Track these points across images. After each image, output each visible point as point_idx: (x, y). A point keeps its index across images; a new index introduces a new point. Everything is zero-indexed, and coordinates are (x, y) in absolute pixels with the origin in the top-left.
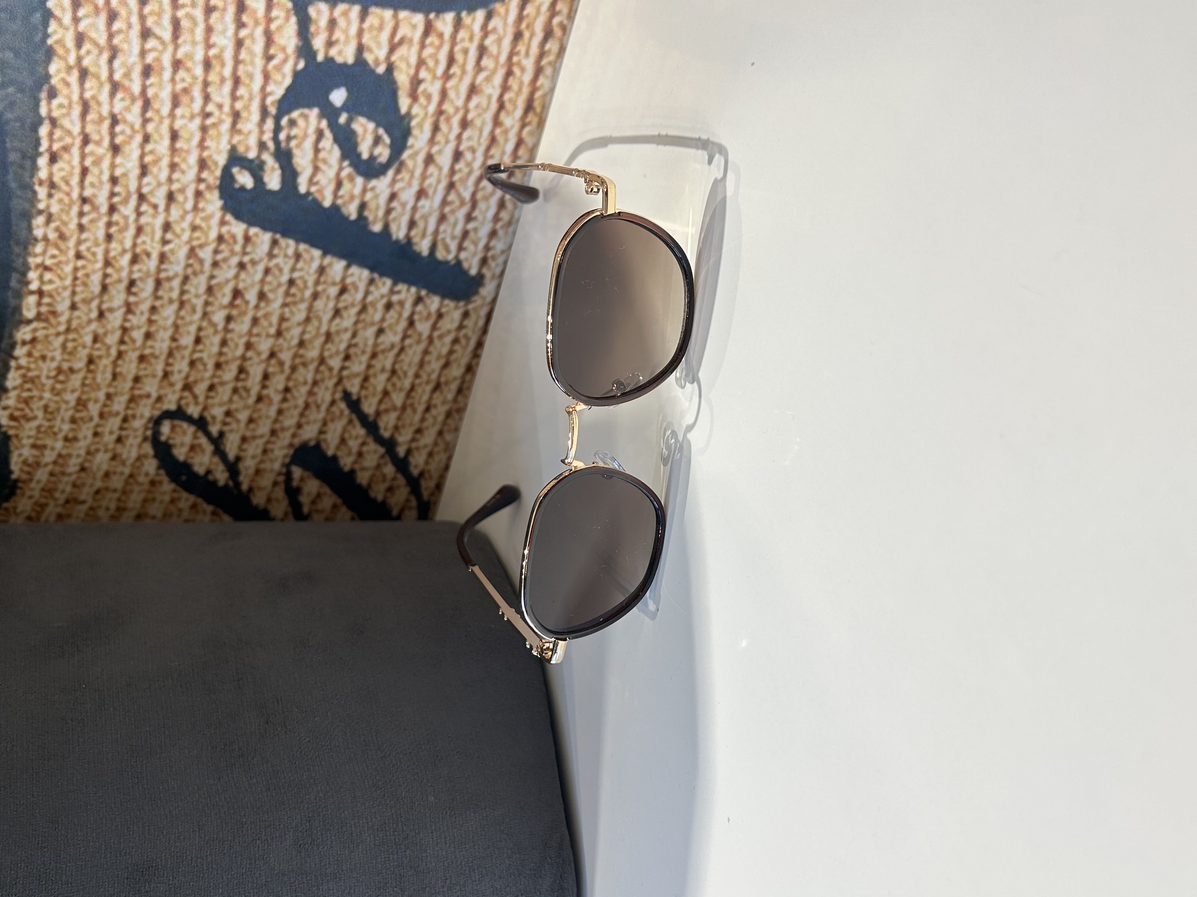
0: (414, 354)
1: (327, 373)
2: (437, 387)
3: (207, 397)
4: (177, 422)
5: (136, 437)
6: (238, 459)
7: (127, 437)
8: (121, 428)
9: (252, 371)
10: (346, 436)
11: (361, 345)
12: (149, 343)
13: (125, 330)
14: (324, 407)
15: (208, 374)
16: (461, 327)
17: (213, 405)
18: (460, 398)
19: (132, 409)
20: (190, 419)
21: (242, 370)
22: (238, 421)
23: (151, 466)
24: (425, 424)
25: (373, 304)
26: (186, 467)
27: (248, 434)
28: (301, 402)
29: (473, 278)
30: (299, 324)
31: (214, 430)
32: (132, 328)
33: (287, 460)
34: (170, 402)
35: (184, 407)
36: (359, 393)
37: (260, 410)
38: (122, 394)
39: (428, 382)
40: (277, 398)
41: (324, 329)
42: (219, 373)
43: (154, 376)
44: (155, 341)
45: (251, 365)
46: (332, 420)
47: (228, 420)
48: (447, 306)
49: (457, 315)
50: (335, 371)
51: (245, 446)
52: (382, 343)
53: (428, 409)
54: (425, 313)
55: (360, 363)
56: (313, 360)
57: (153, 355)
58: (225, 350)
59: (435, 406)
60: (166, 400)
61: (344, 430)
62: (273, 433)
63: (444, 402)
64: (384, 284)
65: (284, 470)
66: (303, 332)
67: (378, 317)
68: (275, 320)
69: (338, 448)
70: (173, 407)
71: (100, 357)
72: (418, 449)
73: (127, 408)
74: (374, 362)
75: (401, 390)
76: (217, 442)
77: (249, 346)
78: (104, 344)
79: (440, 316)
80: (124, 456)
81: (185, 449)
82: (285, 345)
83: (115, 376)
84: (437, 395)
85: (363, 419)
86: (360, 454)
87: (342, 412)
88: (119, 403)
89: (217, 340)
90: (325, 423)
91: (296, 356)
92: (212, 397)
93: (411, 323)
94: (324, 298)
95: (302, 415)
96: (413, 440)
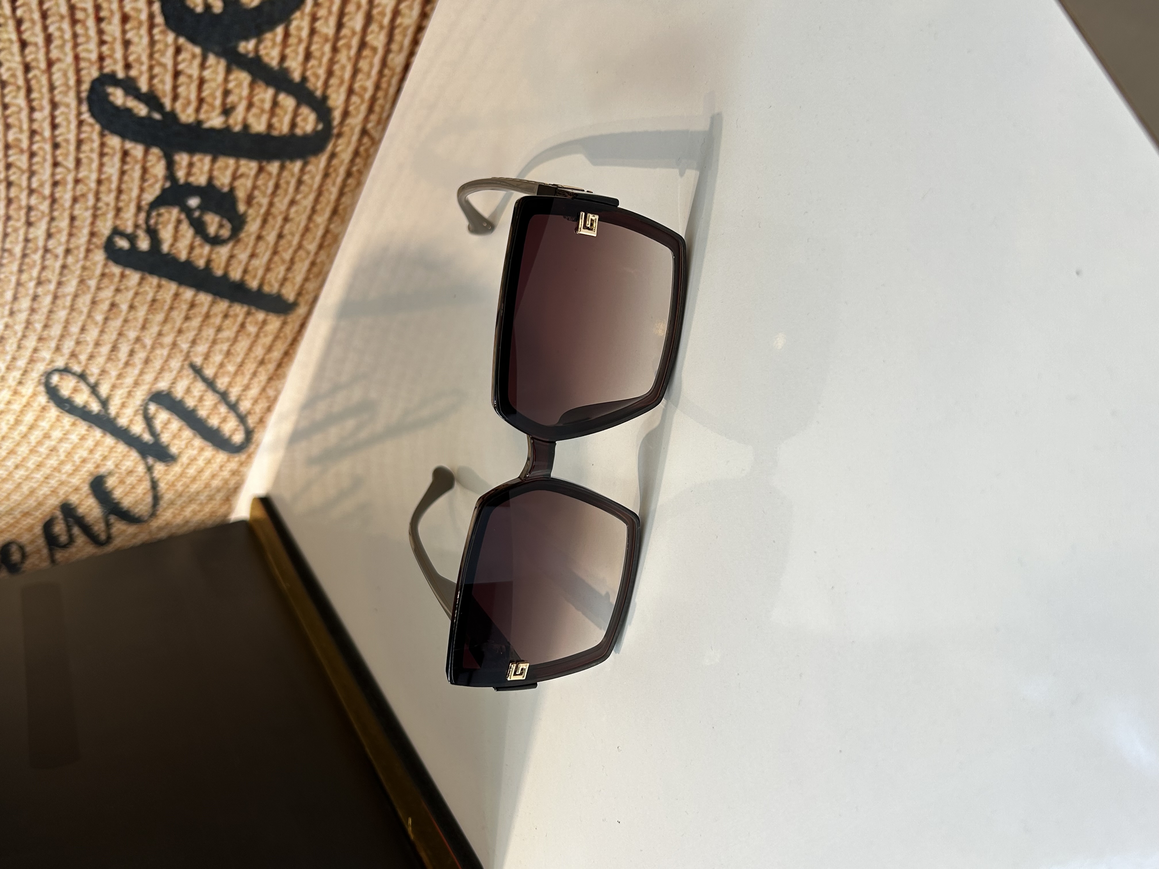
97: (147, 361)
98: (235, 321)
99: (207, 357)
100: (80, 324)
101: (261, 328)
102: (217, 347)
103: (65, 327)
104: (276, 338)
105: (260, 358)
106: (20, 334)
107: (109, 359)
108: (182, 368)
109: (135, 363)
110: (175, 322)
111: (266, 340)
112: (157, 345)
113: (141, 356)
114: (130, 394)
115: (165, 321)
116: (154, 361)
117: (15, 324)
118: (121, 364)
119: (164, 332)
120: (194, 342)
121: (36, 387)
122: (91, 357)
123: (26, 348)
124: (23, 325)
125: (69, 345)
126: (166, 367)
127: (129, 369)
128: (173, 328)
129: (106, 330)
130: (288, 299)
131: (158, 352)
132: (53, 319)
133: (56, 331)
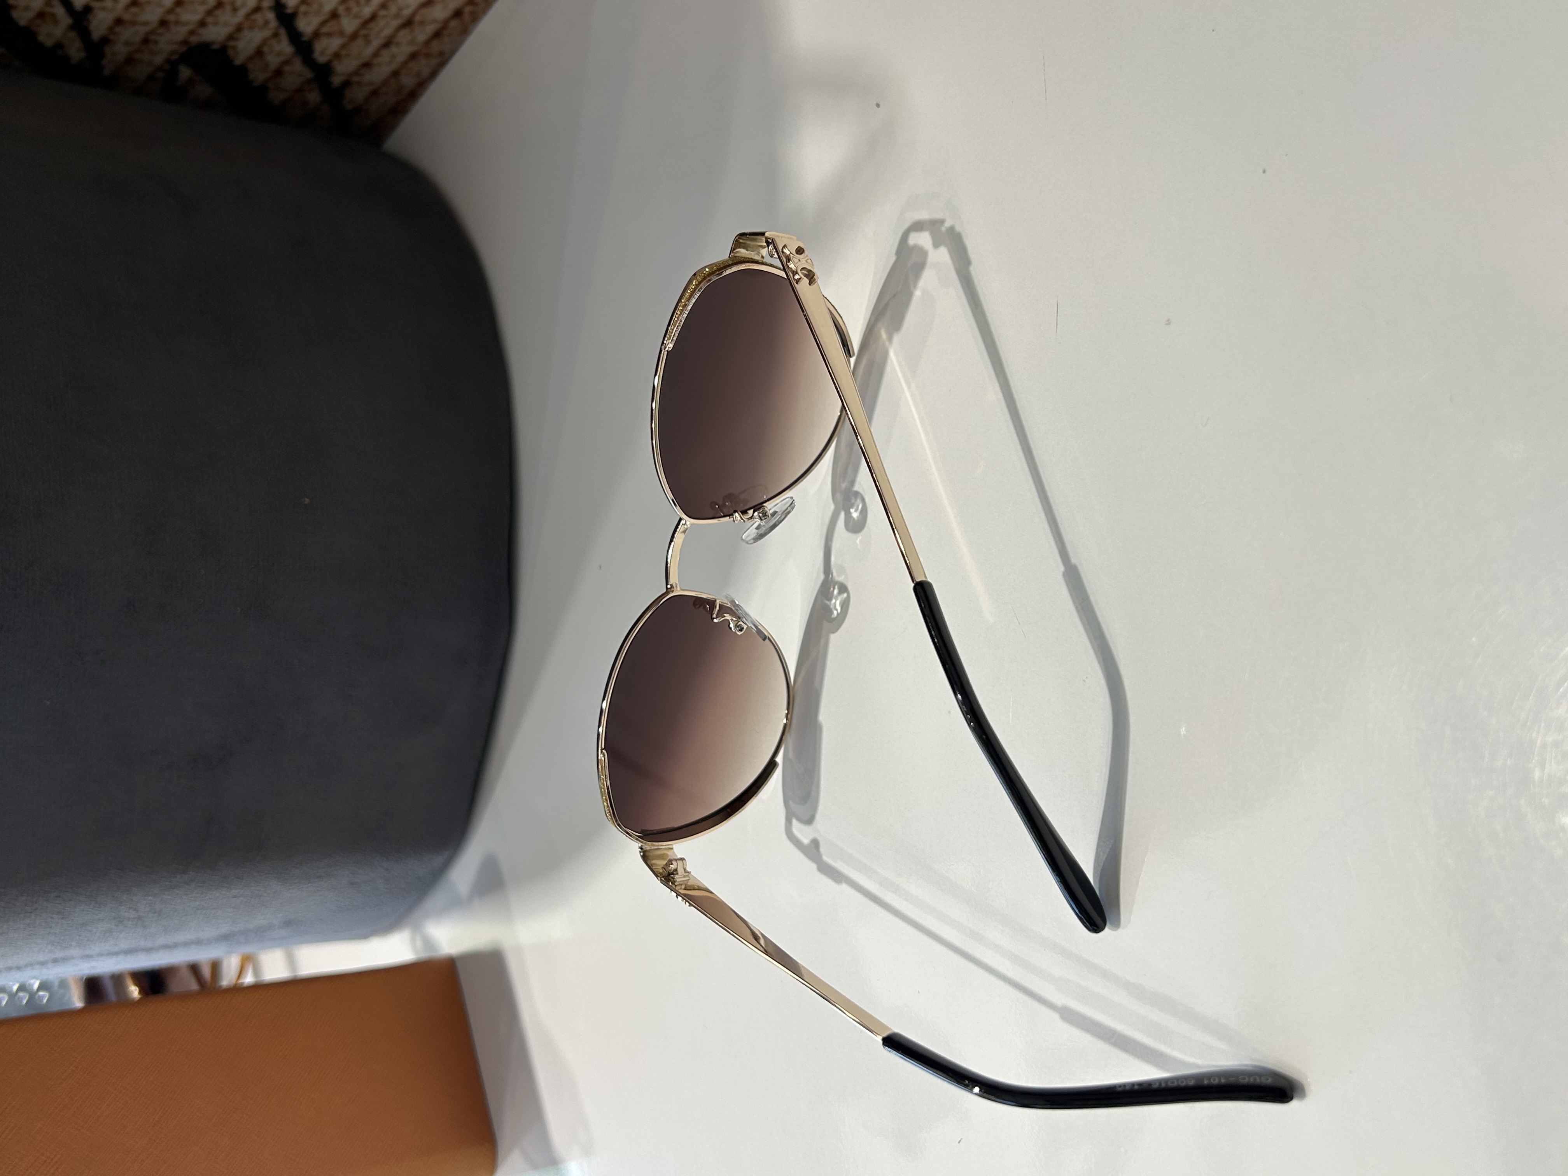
2: (408, 23)
10: (266, 49)
14: (242, 13)
24: (377, 61)
26: (28, 34)
27: (127, 17)
33: (175, 57)
36: (297, 7)
39: (397, 16)
46: (251, 28)
51: (118, 29)
53: (387, 44)
59: (398, 43)
61: (265, 41)
62: (163, 23)
63: (412, 42)
65: (168, 66)
69: (251, 58)
72: (359, 83)
75: (356, 17)
76: (80, 17)
81: (30, 15)
84: (402, 33)
85: (295, 36)
86: (279, 72)
87: (267, 23)
90: (239, 29)
95: (209, 13)
96: (356, 73)
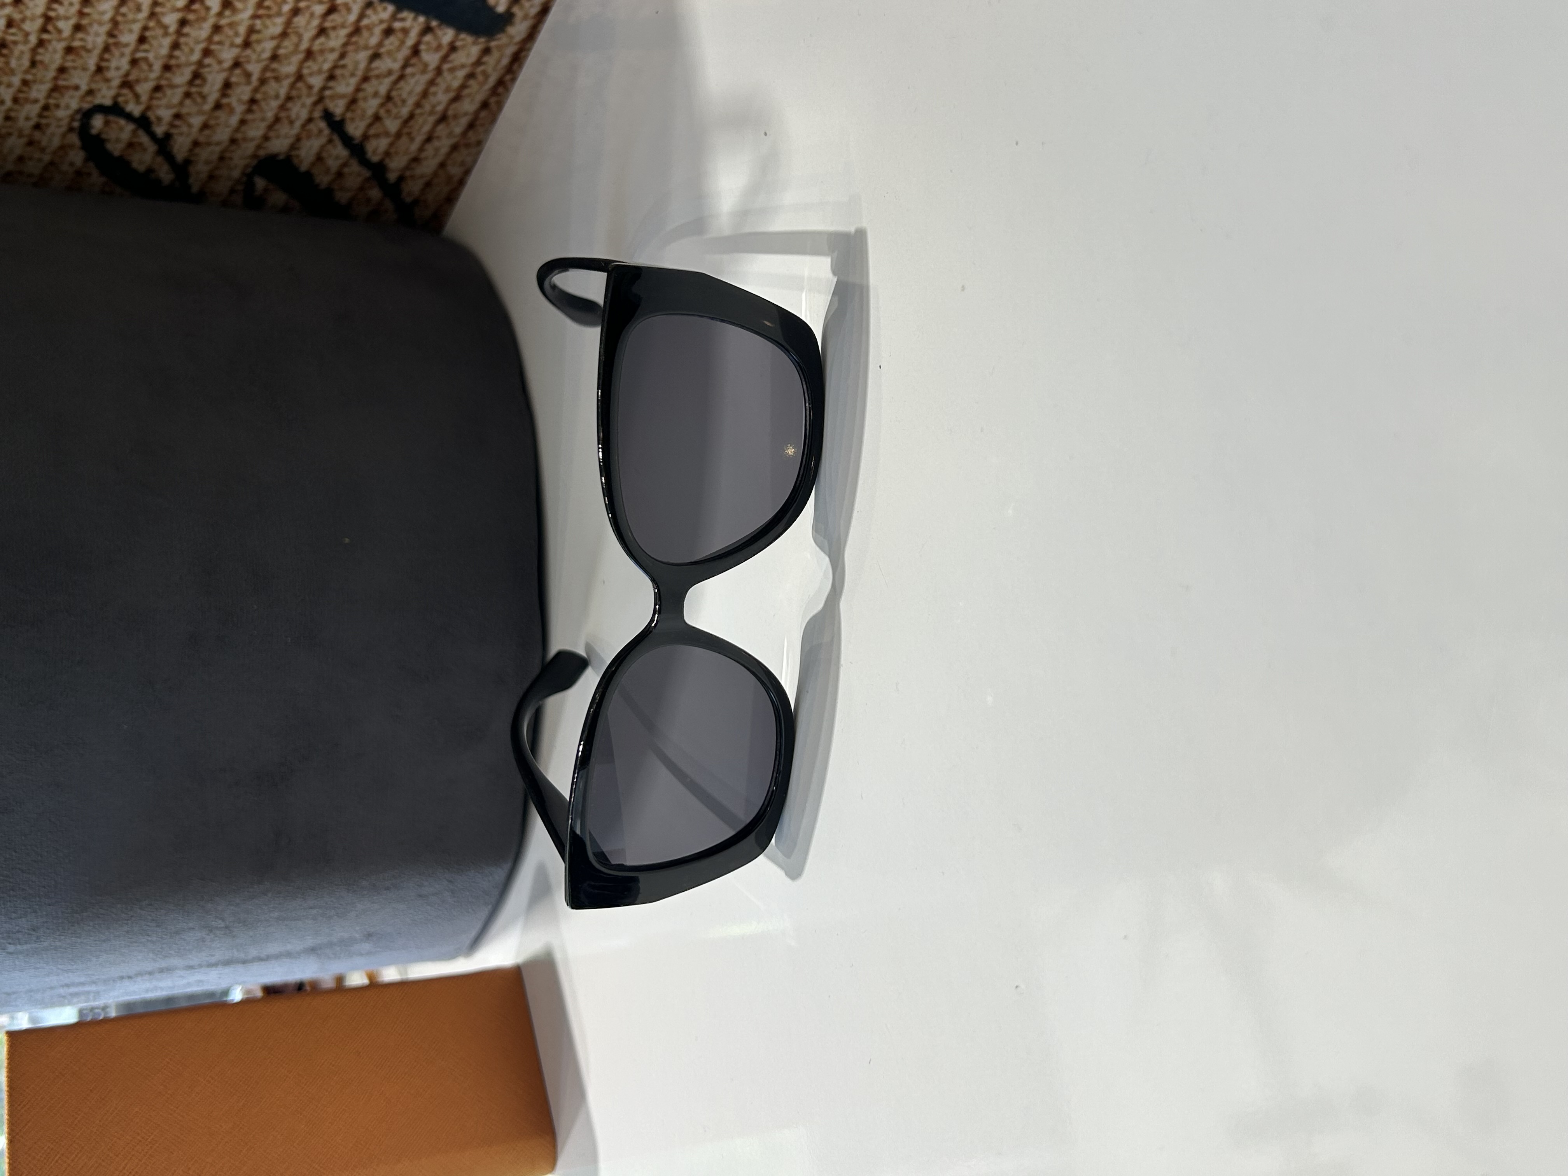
0: (415, 84)
1: (304, 91)
2: (443, 118)
3: (151, 98)
4: (111, 118)
5: (59, 127)
6: (188, 162)
7: (48, 125)
8: (40, 116)
9: (210, 78)
10: (324, 155)
11: (350, 67)
12: (80, 35)
13: (48, 19)
14: (298, 124)
15: (153, 75)
16: (478, 62)
17: (158, 107)
18: (471, 134)
19: (55, 99)
20: (129, 117)
21: (196, 75)
22: (190, 126)
23: (77, 157)
24: (423, 155)
25: (369, 28)
26: (122, 163)
27: (202, 139)
28: (270, 115)
29: (500, 16)
30: (273, 38)
31: (160, 130)
32: (58, 18)
33: (250, 170)
34: (104, 97)
35: (122, 105)
36: (343, 114)
37: (217, 118)
38: (42, 82)
39: (432, 113)
40: (240, 109)
41: (304, 45)
42: (168, 75)
43: (85, 69)
44: (88, 33)
45: (210, 73)
46: (309, 137)
47: (177, 123)
48: (463, 40)
49: (475, 51)
50: (316, 90)
51: (197, 150)
52: (377, 68)
53: (429, 139)
54: (434, 44)
55: (348, 85)
56: (287, 76)
57: (84, 48)
58: (177, 53)
59: (438, 138)
60: (99, 95)
61: (323, 147)
62: (233, 141)
63: (450, 135)
64: (385, 9)
65: (245, 179)
66: (278, 47)
67: (374, 41)
68: (242, 30)
69: (313, 164)
70: (108, 102)
71: (15, 43)
72: (412, 177)
73: (49, 96)
74: (365, 86)
75: (396, 117)
76: (164, 144)
77: (207, 52)
78: (21, 29)
79: (453, 48)
80: (44, 143)
81: (121, 145)
82: (254, 57)
83: (33, 64)
84: (441, 127)
85: (347, 140)
86: (340, 174)
87: (321, 131)
88: (38, 90)
89: (167, 42)
90: (298, 139)
91: (265, 69)
92: (159, 99)
93: (416, 51)
94: (307, 15)
95: (270, 127)
96: (408, 167)
97: (253, 101)
98: (403, 42)
99: (353, 102)
100: (137, 27)
101: (445, 59)
102: (369, 88)
103: (111, 34)
104: (471, 76)
105: (440, 108)
106: (33, 39)
107: (187, 95)
108: (310, 120)
109: (229, 105)
110: (300, 37)
111: (455, 80)
112: (268, 74)
113: (243, 92)
114: (222, 158)
115: (284, 35)
116: (263, 104)
117: (23, 20)
118: (208, 107)
119: (281, 51)
120: (331, 77)
121: (64, 136)
122: (157, 88)
123: (46, 68)
124: (39, 22)
125: (119, 64)
126: (283, 114)
127: (221, 114)
128: (297, 45)
129: (182, 40)
130: (495, 7)
131: (272, 87)
132: (88, 15)
133: (96, 37)
